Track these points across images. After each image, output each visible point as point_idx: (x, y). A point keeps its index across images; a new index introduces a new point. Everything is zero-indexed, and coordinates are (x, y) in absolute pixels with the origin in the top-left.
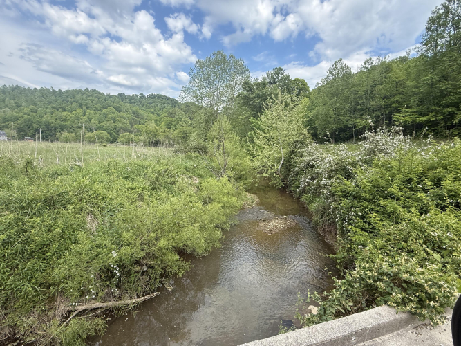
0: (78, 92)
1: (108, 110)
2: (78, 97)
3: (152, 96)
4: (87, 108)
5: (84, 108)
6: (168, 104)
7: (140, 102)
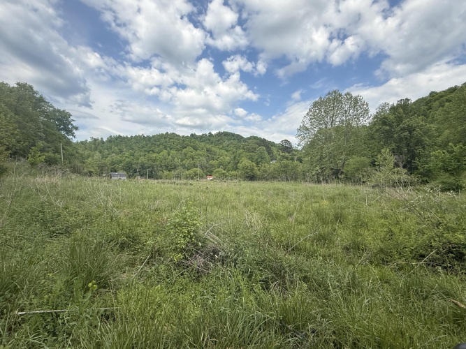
0: (161, 136)
1: (187, 149)
2: (163, 140)
3: (219, 134)
4: (171, 149)
5: (168, 149)
6: (234, 139)
7: (209, 140)
